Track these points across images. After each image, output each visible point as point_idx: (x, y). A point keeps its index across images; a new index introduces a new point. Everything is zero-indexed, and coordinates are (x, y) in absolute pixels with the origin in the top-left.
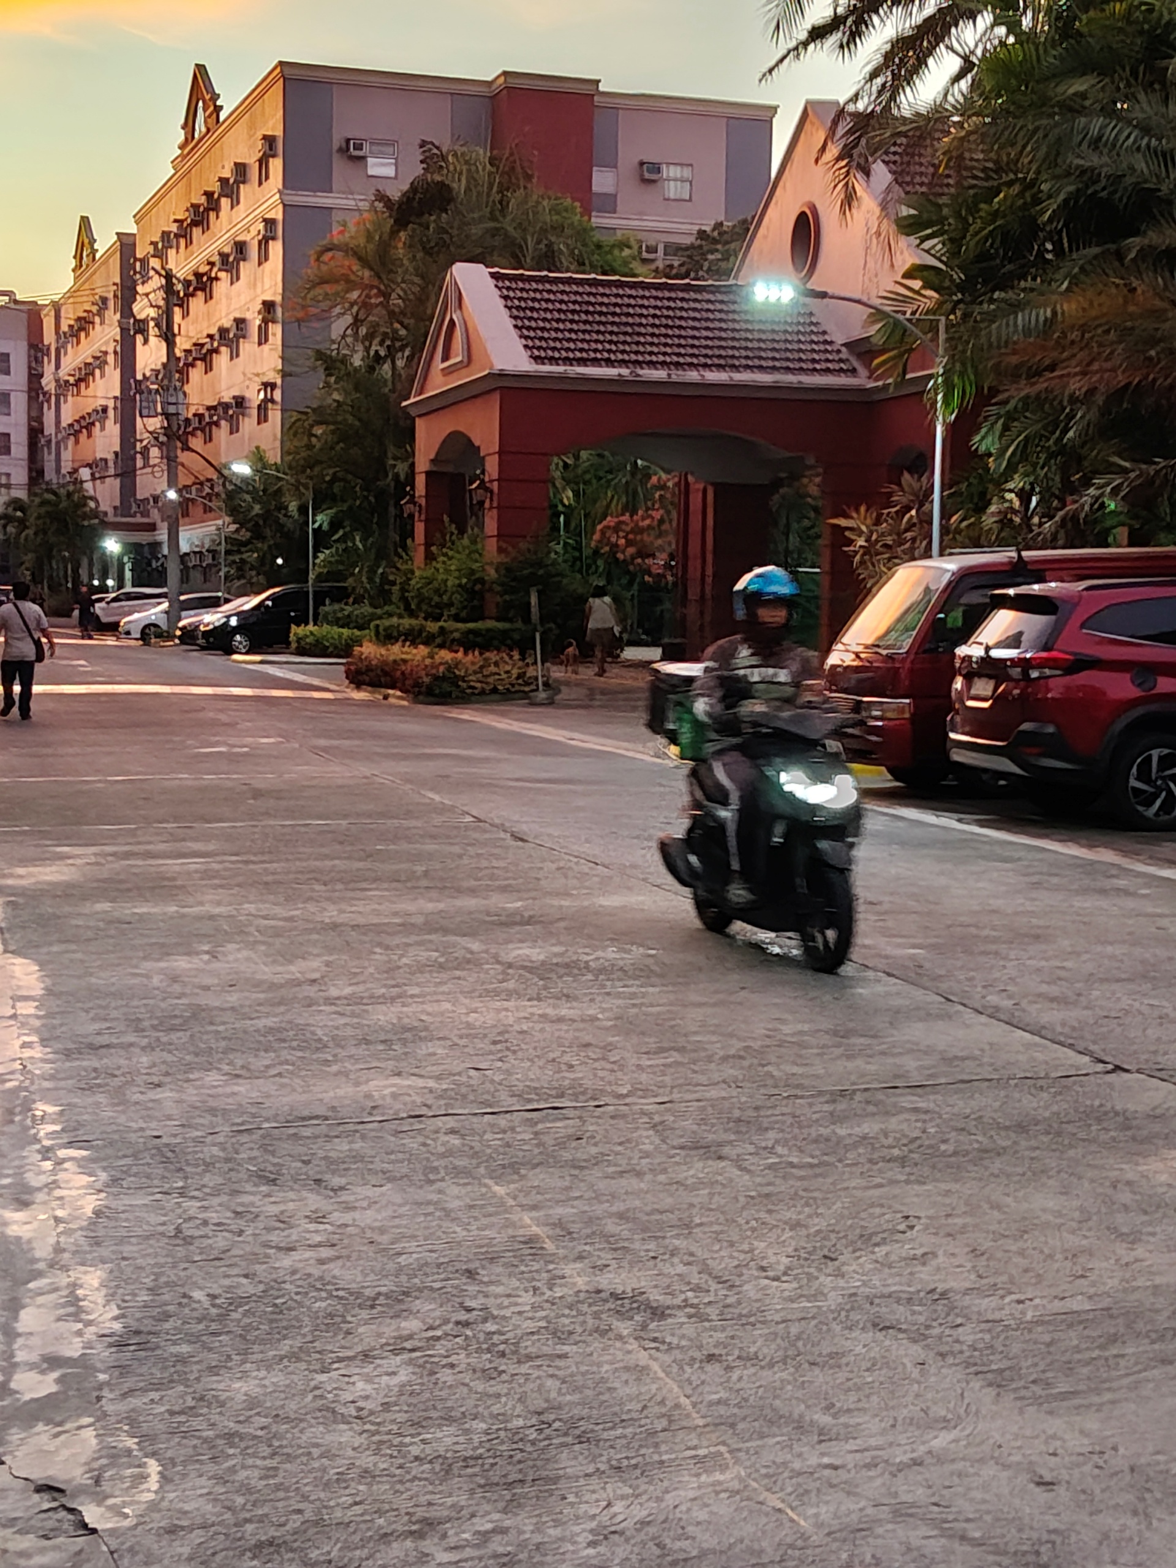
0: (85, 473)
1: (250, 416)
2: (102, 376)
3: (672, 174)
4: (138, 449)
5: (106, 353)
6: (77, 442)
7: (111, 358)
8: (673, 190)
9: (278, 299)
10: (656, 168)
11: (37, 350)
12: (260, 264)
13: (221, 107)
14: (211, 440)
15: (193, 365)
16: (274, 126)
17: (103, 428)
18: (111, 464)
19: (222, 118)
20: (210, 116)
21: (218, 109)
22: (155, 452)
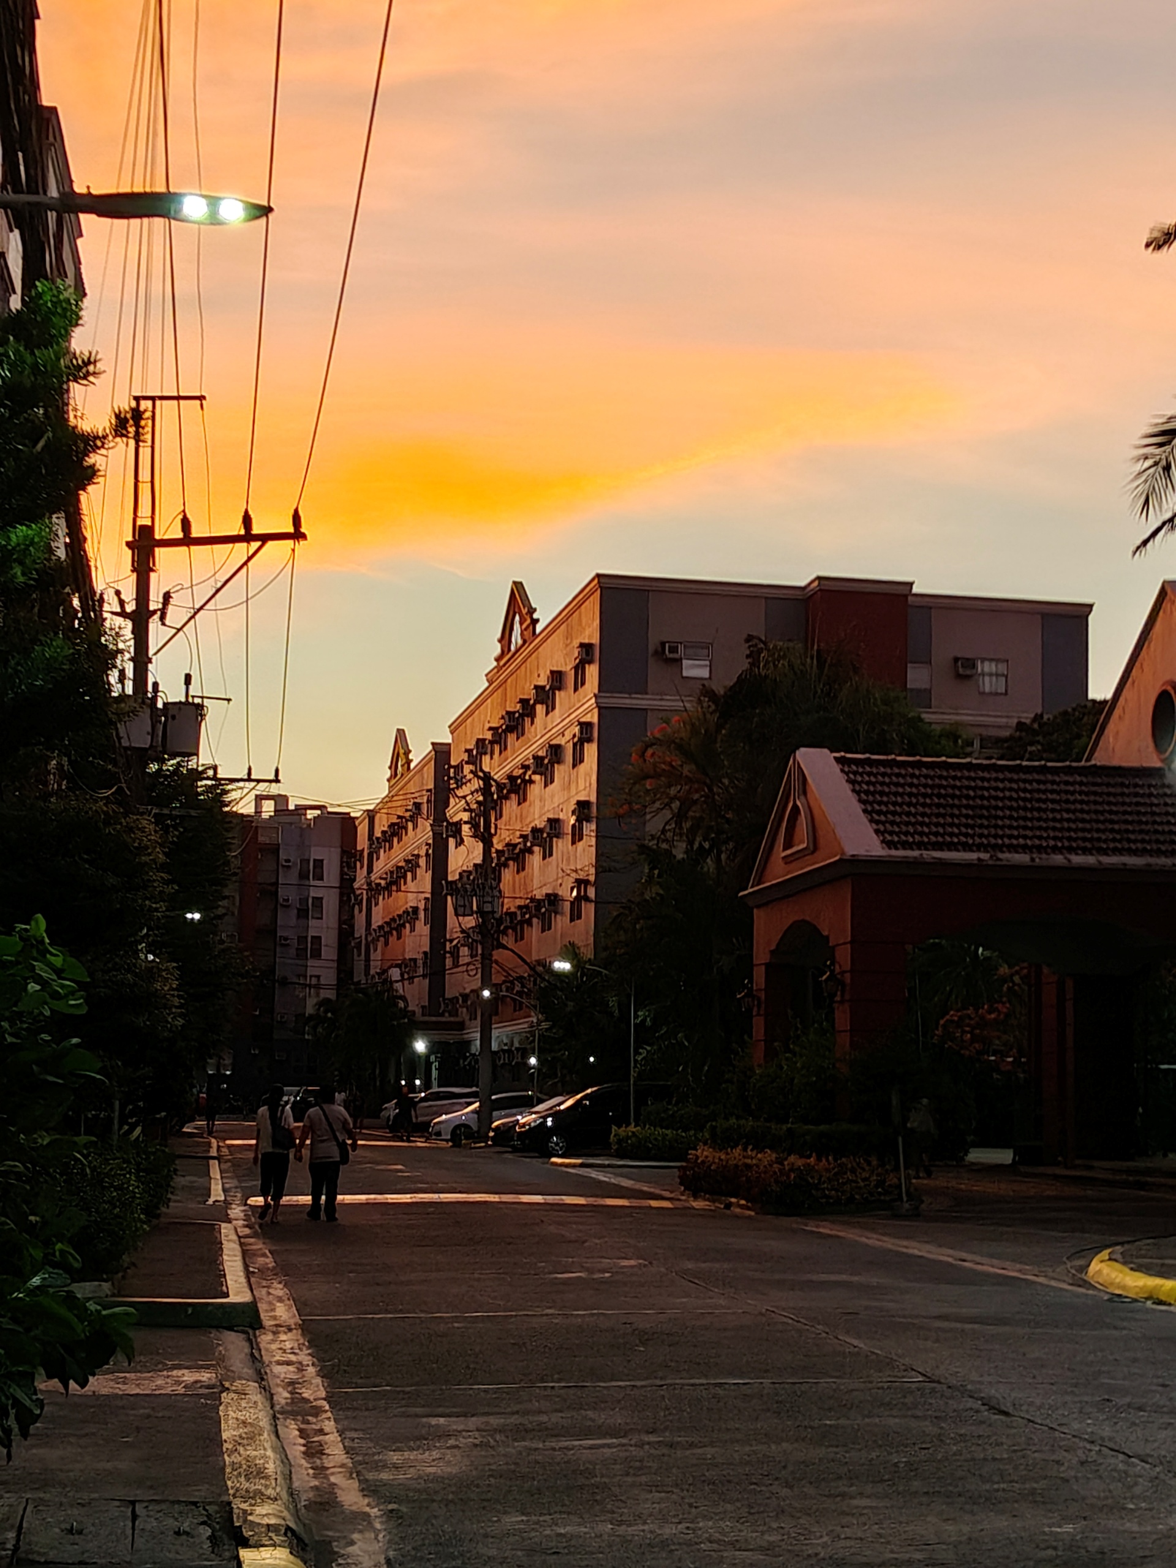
0: (395, 974)
1: (562, 914)
2: (414, 878)
3: (986, 670)
4: (448, 949)
5: (418, 856)
6: (386, 944)
7: (422, 862)
8: (987, 685)
9: (593, 798)
10: (971, 663)
11: (349, 856)
12: (574, 766)
13: (537, 621)
14: (522, 938)
15: (506, 865)
16: (591, 634)
17: (412, 930)
18: (420, 963)
19: (538, 630)
20: (526, 629)
21: (535, 622)
22: (464, 951)
